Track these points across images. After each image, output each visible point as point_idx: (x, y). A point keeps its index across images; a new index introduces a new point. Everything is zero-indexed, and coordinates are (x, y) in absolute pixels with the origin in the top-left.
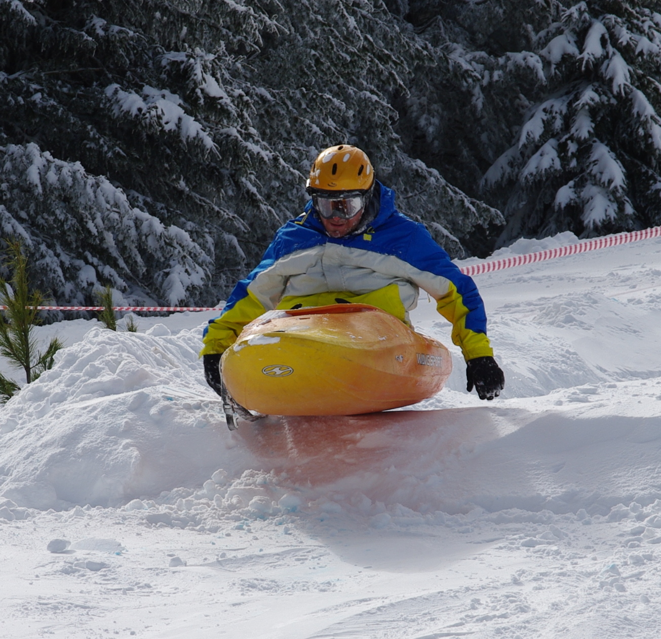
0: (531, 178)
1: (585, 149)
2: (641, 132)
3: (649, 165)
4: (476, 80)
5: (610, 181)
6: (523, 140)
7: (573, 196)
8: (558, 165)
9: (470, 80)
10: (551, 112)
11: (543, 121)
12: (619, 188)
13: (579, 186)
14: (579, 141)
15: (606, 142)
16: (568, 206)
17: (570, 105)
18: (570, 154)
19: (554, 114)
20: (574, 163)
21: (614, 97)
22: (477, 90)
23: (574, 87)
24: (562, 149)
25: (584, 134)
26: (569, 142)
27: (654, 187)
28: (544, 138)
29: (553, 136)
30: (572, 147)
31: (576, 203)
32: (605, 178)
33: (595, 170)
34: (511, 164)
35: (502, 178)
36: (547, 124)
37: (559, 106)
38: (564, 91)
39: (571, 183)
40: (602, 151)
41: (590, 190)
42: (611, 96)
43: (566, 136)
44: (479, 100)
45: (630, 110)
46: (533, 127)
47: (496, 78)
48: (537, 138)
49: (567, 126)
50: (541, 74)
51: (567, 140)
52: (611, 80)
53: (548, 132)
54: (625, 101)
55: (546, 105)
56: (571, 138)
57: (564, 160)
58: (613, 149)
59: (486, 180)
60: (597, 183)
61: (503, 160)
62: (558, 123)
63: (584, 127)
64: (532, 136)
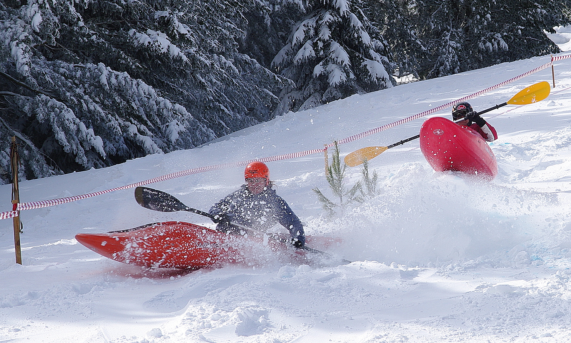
0: (300, 62)
1: (327, 45)
2: (356, 35)
3: (359, 52)
4: (268, 11)
5: (342, 62)
6: (294, 41)
7: (323, 70)
8: (313, 53)
9: (265, 11)
10: (308, 26)
11: (304, 31)
12: (347, 65)
13: (326, 64)
14: (324, 42)
15: (337, 41)
16: (321, 75)
17: (317, 22)
18: (319, 48)
19: (309, 27)
20: (322, 53)
21: (341, 17)
22: (267, 16)
23: (318, 12)
24: (315, 45)
25: (326, 38)
26: (318, 41)
27: (363, 64)
28: (305, 40)
29: (309, 39)
30: (321, 45)
31: (324, 73)
32: (339, 60)
33: (333, 56)
34: (287, 54)
35: (283, 61)
36: (307, 32)
37: (312, 22)
38: (312, 15)
39: (321, 63)
40: (336, 46)
41: (331, 66)
42: (339, 17)
43: (317, 39)
44: (268, 21)
45: (349, 25)
46: (299, 34)
47: (276, 9)
48: (302, 40)
49: (317, 33)
50: (302, 6)
51: (317, 40)
52: (339, 9)
53: (307, 37)
54: (346, 20)
55: (305, 22)
56: (320, 40)
57: (317, 51)
58: (341, 45)
59: (274, 63)
60: (334, 62)
61: (282, 52)
62: (312, 32)
63: (326, 34)
64: (299, 39)
